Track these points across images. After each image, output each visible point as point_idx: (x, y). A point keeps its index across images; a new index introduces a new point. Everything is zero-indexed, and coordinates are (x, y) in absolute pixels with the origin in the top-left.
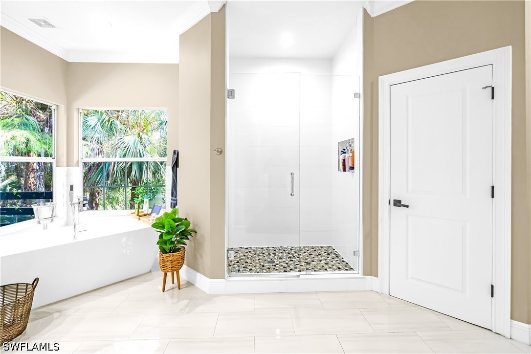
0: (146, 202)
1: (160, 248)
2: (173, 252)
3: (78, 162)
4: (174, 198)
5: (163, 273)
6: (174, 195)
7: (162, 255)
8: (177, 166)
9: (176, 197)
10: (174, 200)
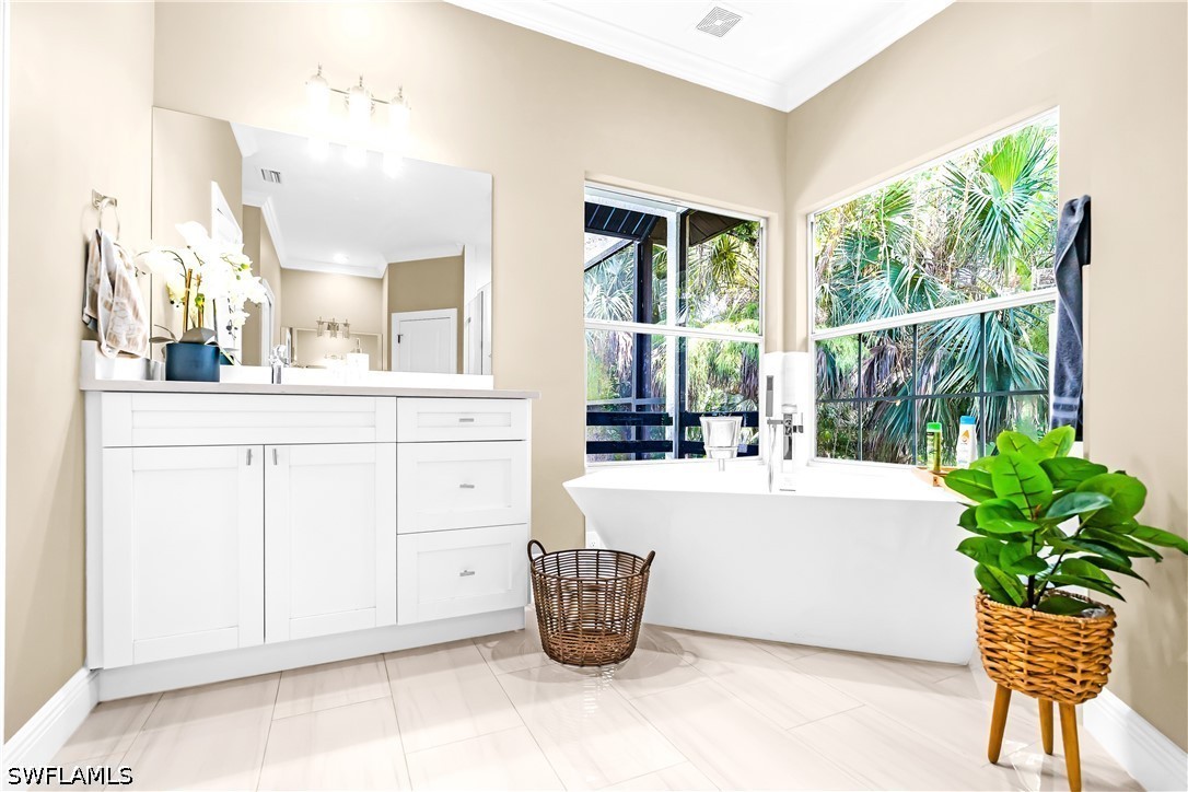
0: (966, 434)
1: (982, 574)
2: (1038, 610)
3: (806, 341)
4: (1066, 400)
5: (993, 686)
6: (1068, 387)
7: (985, 605)
8: (1085, 259)
9: (1078, 392)
10: (1069, 408)
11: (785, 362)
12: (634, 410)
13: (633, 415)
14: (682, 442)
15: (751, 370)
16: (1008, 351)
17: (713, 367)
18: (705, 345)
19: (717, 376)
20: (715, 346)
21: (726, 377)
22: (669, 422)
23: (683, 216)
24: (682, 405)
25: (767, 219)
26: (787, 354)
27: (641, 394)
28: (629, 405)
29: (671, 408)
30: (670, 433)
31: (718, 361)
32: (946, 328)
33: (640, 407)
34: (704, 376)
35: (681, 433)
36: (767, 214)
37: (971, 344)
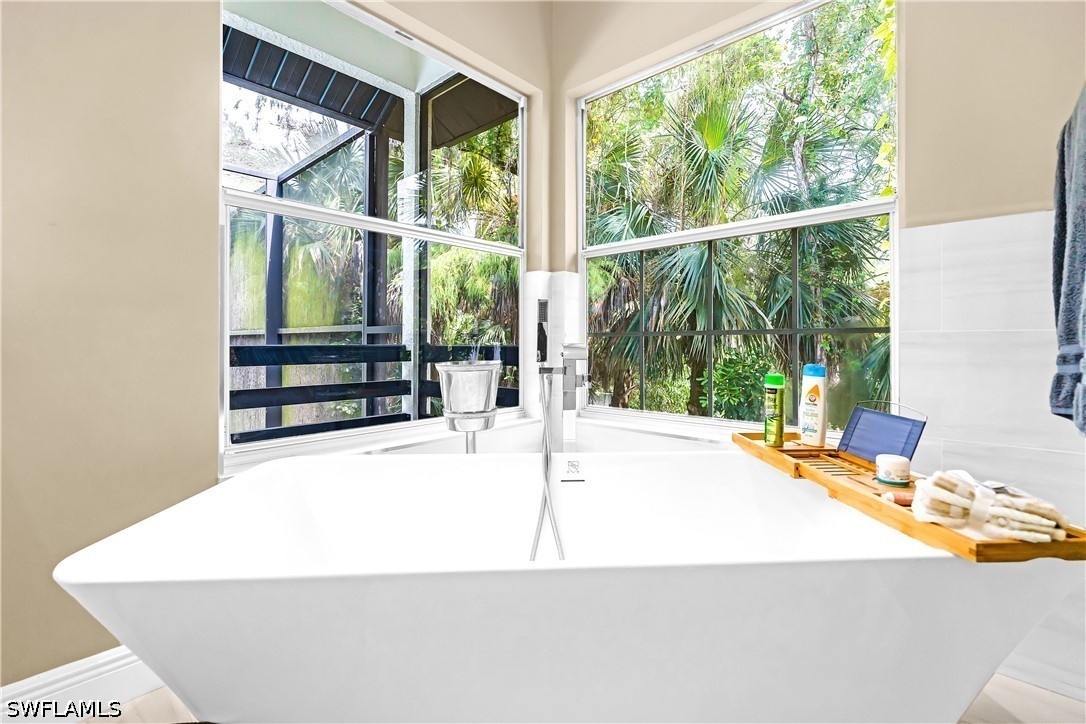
3: (575, 259)
11: (551, 283)
12: (364, 342)
13: (363, 348)
14: (422, 381)
15: (509, 292)
16: (721, 286)
17: (462, 292)
18: (454, 266)
19: (467, 299)
20: (465, 268)
21: (476, 301)
22: (407, 357)
23: (424, 99)
24: (422, 336)
25: (529, 98)
26: (556, 274)
27: (373, 321)
28: (359, 334)
29: (408, 339)
30: (407, 371)
31: (468, 285)
32: (673, 263)
33: (372, 338)
34: (453, 301)
35: (422, 369)
36: (529, 88)
37: (693, 279)
